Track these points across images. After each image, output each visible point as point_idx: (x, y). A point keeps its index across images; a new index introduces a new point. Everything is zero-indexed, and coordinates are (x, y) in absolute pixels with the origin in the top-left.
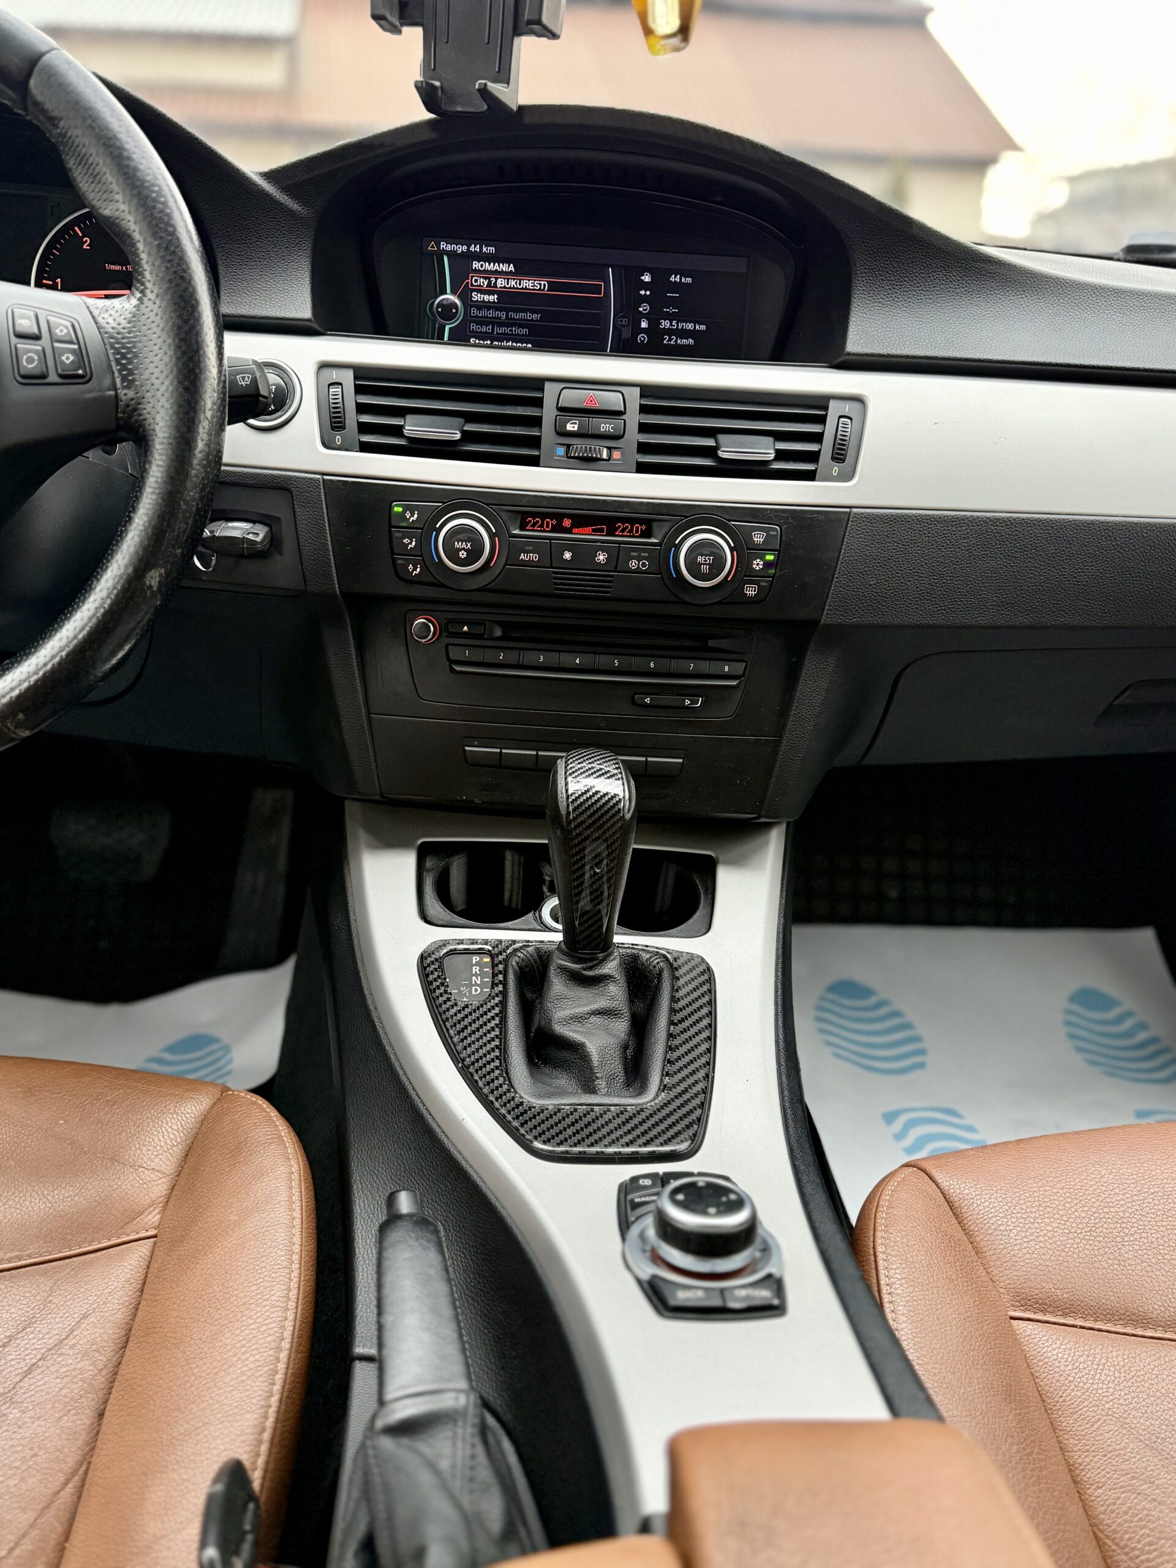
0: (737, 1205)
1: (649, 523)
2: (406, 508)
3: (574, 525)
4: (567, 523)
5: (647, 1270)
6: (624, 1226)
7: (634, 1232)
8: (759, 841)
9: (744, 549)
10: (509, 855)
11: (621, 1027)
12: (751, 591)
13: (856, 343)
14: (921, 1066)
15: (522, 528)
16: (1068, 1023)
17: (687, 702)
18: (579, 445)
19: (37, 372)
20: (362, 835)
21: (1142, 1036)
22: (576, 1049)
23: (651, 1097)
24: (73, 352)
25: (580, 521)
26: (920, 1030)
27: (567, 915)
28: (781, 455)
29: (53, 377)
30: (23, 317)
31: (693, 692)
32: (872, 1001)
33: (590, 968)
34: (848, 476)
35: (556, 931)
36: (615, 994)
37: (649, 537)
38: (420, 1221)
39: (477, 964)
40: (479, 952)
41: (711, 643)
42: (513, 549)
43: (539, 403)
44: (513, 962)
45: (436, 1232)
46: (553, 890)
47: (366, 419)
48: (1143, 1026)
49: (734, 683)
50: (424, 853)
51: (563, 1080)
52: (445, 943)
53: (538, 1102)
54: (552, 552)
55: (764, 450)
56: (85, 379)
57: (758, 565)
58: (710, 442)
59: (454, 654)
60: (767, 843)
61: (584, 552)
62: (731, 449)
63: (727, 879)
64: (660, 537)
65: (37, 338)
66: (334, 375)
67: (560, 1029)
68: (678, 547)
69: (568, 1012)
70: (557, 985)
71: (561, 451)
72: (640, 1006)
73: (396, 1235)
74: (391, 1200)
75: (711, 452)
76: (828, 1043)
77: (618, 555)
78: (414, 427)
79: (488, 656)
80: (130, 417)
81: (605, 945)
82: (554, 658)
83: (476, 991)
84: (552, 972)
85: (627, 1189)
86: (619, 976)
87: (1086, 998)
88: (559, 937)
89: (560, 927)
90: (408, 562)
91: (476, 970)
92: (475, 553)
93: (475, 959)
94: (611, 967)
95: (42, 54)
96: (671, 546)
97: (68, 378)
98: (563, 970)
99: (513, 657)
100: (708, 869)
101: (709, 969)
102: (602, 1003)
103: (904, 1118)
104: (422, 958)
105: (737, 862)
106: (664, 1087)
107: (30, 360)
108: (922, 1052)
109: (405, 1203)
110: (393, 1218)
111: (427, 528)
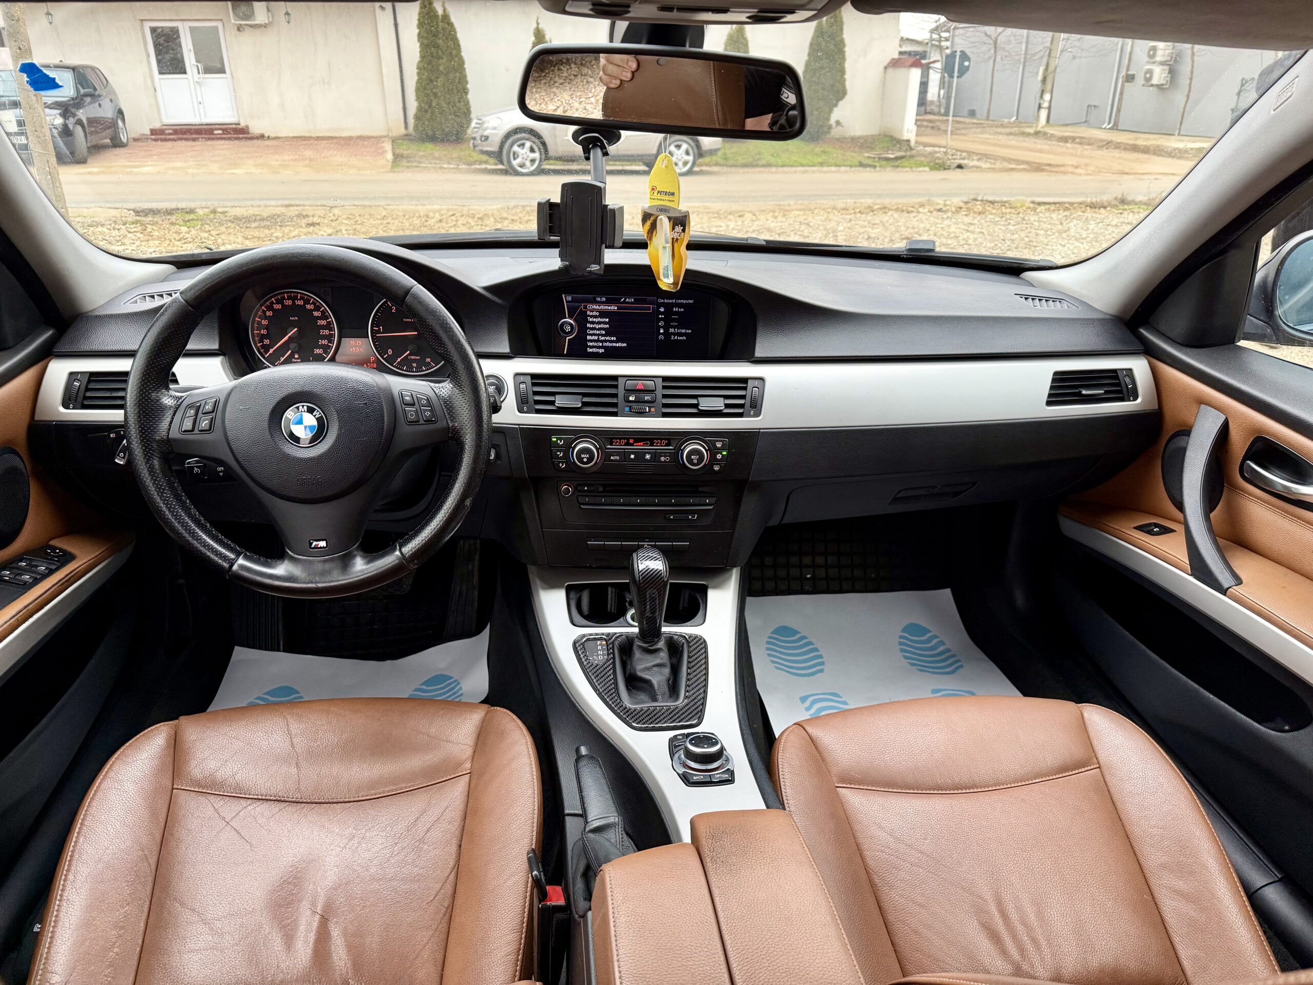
0: (716, 743)
1: (669, 440)
2: (558, 439)
3: (634, 442)
4: (631, 441)
5: (681, 770)
6: (672, 755)
7: (676, 756)
8: (726, 575)
9: (713, 451)
10: (610, 589)
11: (667, 671)
12: (716, 468)
13: (759, 353)
14: (821, 671)
15: (611, 444)
16: (901, 643)
17: (690, 517)
18: (636, 407)
19: (416, 420)
20: (538, 582)
21: (941, 648)
22: (648, 682)
23: (681, 702)
24: (429, 410)
25: (637, 440)
26: (822, 652)
27: (640, 618)
28: (727, 406)
29: (422, 422)
30: (407, 396)
31: (693, 512)
32: (798, 636)
33: (652, 646)
34: (757, 414)
35: (635, 627)
36: (663, 656)
37: (669, 446)
38: (590, 757)
39: (600, 645)
40: (601, 639)
41: (700, 489)
42: (607, 455)
43: (616, 387)
44: (616, 643)
45: (598, 761)
46: (631, 604)
47: (537, 398)
48: (942, 643)
49: (711, 507)
50: (569, 590)
51: (643, 696)
52: (584, 636)
53: (633, 707)
54: (625, 455)
55: (718, 404)
56: (435, 422)
57: (719, 456)
58: (694, 401)
59: (581, 500)
60: (731, 576)
61: (640, 455)
62: (706, 404)
63: (713, 596)
64: (675, 445)
65: (413, 405)
66: (522, 378)
67: (639, 674)
68: (683, 451)
69: (643, 666)
70: (637, 654)
71: (627, 409)
72: (675, 660)
73: (583, 763)
74: (578, 750)
75: (696, 406)
76: (773, 662)
77: (656, 455)
78: (560, 401)
79: (597, 500)
80: (455, 435)
81: (657, 634)
82: (628, 500)
83: (600, 658)
84: (635, 648)
85: (672, 740)
86: (665, 649)
87: (912, 629)
88: (636, 630)
89: (637, 624)
90: (560, 462)
91: (599, 647)
92: (590, 460)
93: (599, 642)
94: (661, 644)
95: (411, 288)
96: (679, 450)
97: (428, 421)
98: (640, 647)
99: (609, 500)
100: (703, 590)
101: (705, 641)
102: (658, 661)
103: (811, 699)
104: (575, 643)
105: (715, 587)
106: (686, 697)
107: (412, 415)
108: (822, 663)
109: (583, 751)
110: (579, 757)
111: (568, 446)
